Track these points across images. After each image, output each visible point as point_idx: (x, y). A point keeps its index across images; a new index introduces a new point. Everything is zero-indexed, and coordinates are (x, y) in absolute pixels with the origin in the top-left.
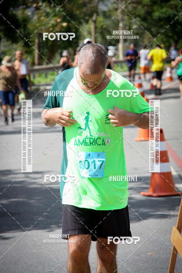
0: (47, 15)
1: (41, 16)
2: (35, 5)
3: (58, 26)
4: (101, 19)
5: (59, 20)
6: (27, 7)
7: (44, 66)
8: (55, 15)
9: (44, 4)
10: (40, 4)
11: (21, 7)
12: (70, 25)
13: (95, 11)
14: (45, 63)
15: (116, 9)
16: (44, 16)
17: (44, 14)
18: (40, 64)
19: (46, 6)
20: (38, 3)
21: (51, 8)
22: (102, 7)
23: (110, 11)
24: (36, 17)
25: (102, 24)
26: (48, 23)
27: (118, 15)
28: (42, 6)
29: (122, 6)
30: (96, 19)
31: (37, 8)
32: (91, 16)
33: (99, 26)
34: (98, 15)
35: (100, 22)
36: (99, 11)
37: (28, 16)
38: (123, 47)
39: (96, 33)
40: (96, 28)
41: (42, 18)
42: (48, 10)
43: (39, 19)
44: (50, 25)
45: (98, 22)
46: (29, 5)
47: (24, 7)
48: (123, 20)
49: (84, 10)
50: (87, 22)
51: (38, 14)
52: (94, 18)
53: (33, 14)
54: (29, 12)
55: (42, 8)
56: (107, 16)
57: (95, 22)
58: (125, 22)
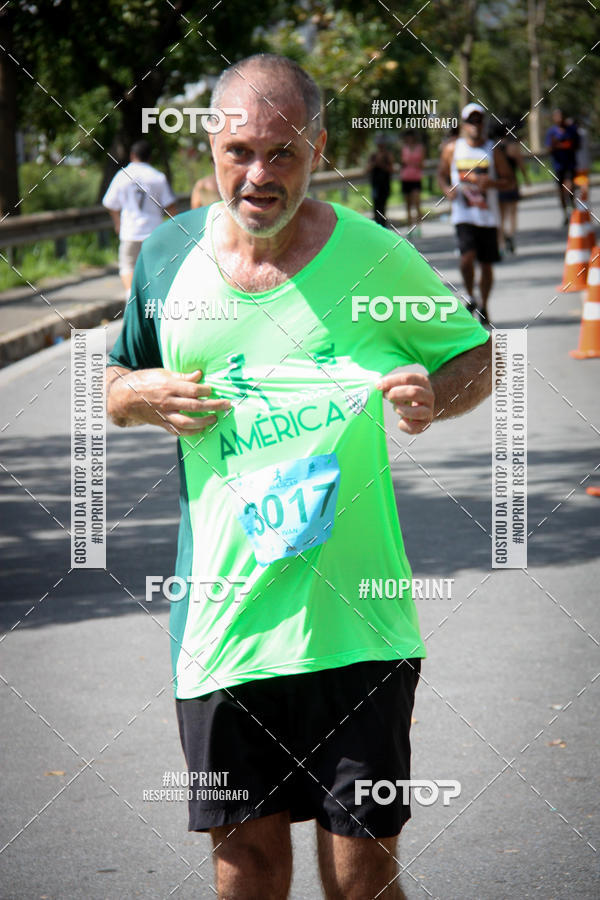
0: (348, 41)
1: (331, 47)
2: (315, 18)
3: (376, 71)
4: (483, 48)
5: (376, 55)
6: (298, 24)
7: (340, 173)
8: (368, 42)
9: (340, 16)
10: (329, 15)
11: (283, 24)
12: (406, 66)
13: (471, 29)
14: (342, 162)
15: (523, 24)
16: (340, 46)
17: (339, 41)
18: (328, 168)
19: (345, 20)
20: (322, 12)
21: (356, 24)
22: (486, 19)
23: (506, 28)
24: (318, 50)
25: (486, 61)
26: (350, 64)
27: (529, 39)
28: (332, 20)
29: (537, 15)
30: (472, 49)
31: (323, 27)
32: (457, 41)
33: (478, 66)
34: (476, 38)
35: (483, 57)
36: (480, 29)
37: (299, 46)
38: (540, 119)
39: (470, 84)
40: (470, 73)
41: (335, 51)
42: (349, 30)
43: (326, 53)
44: (354, 68)
45: (476, 57)
46: (302, 16)
47: (291, 23)
48: (539, 51)
49: (442, 27)
50: (448, 58)
51: (322, 40)
52: (466, 48)
53: (312, 41)
54: (300, 38)
55: (332, 25)
56: (498, 40)
57: (468, 57)
58: (545, 56)
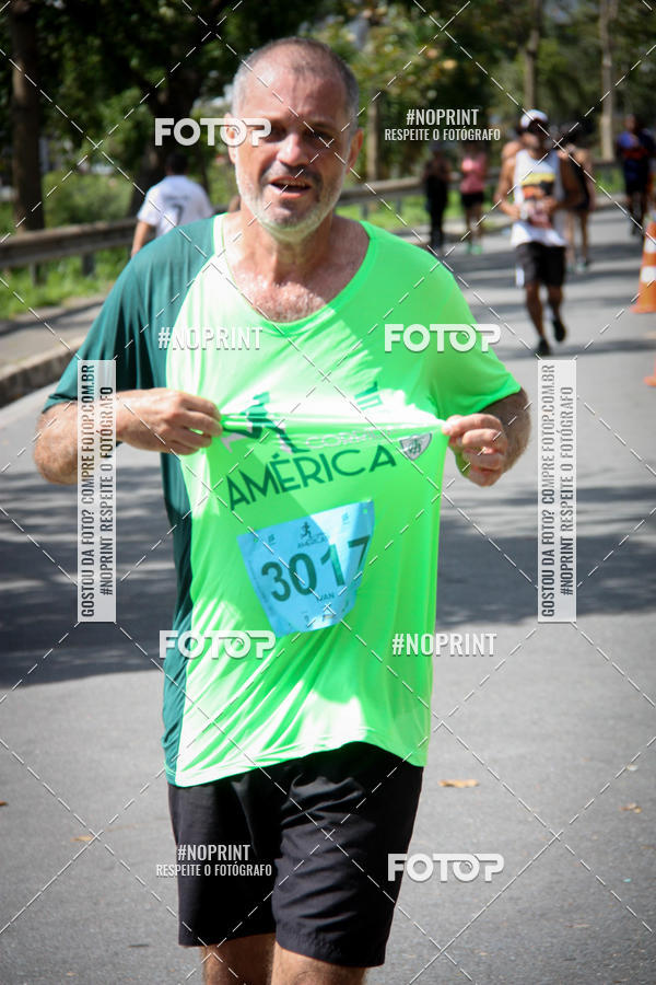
0: (402, 39)
1: (383, 44)
2: (367, 13)
3: (433, 70)
4: (551, 45)
5: (433, 53)
6: (348, 19)
7: (393, 182)
8: (424, 40)
9: (393, 11)
10: (382, 9)
11: (331, 20)
12: (466, 65)
13: (536, 24)
14: (395, 171)
15: (594, 19)
16: (394, 44)
17: (392, 38)
18: (381, 176)
19: (399, 15)
20: (374, 7)
21: (410, 19)
22: (555, 14)
23: (575, 24)
24: (370, 47)
25: (554, 60)
26: (404, 63)
27: (601, 34)
28: (385, 14)
29: (610, 11)
30: (539, 46)
31: (374, 22)
32: (522, 38)
33: (545, 65)
34: (543, 34)
35: (550, 55)
36: (547, 24)
37: (349, 43)
38: (613, 123)
39: (536, 83)
40: (536, 72)
41: (388, 49)
42: (404, 26)
43: (378, 52)
44: (407, 66)
45: (542, 56)
46: (352, 11)
47: (341, 18)
48: (612, 48)
49: (505, 22)
50: (512, 55)
51: (374, 38)
52: (531, 45)
53: (362, 38)
54: (350, 35)
55: (385, 20)
56: (566, 36)
57: (534, 55)
58: (619, 54)
